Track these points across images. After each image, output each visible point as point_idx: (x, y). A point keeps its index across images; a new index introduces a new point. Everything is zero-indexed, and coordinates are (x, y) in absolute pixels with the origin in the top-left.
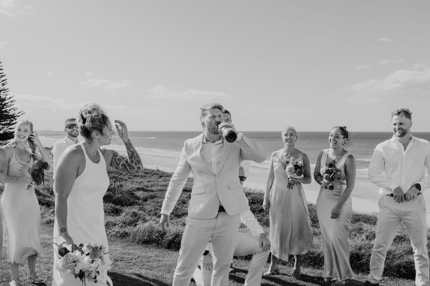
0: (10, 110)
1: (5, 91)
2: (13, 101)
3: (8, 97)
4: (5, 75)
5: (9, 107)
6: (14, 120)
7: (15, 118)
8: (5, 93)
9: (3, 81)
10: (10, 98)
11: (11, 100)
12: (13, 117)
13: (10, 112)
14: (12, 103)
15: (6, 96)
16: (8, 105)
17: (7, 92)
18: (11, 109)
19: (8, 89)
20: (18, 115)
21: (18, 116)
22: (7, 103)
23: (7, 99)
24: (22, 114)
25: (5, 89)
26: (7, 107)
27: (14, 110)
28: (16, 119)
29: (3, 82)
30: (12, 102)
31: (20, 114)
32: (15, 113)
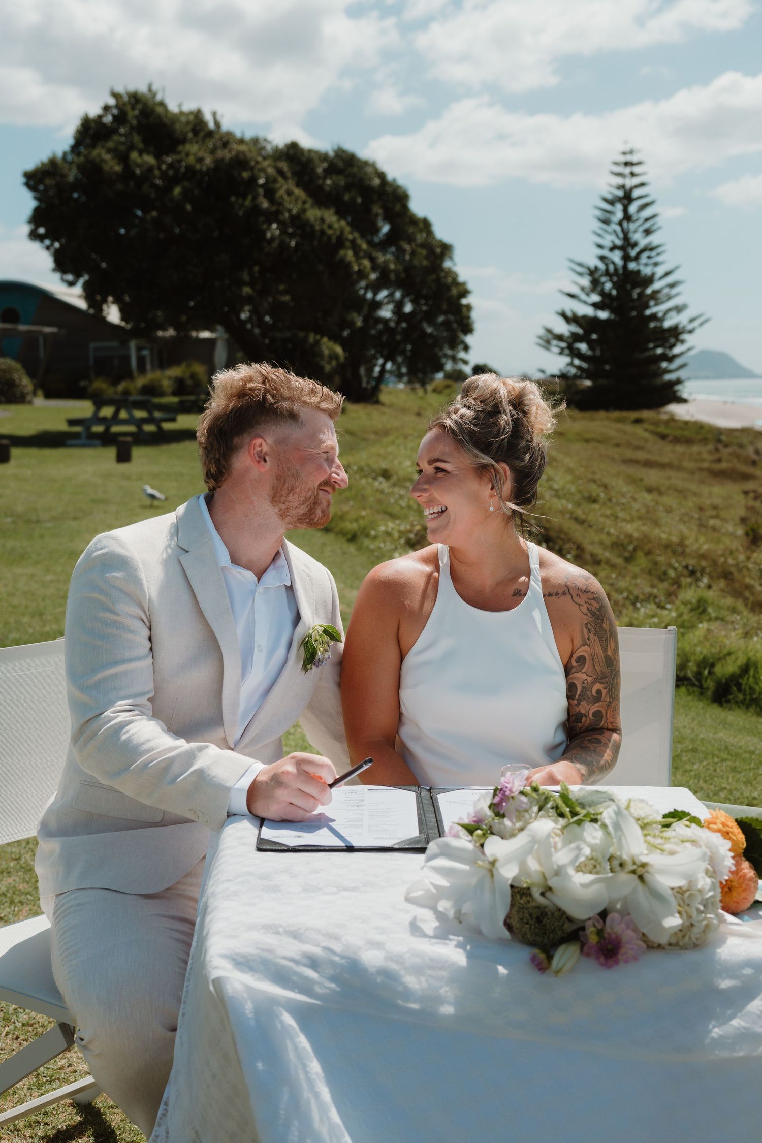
0: (665, 314)
1: (653, 253)
2: (675, 282)
3: (660, 271)
5: (663, 302)
6: (679, 344)
7: (682, 336)
8: (649, 257)
9: (647, 220)
10: (667, 274)
11: (670, 279)
12: (675, 333)
13: (666, 320)
14: (674, 291)
15: (656, 269)
16: (660, 295)
17: (658, 254)
18: (669, 310)
19: (661, 245)
20: (690, 327)
21: (691, 332)
22: (659, 291)
23: (657, 276)
24: (701, 324)
25: (655, 243)
26: (656, 304)
27: (679, 314)
28: (683, 342)
29: (647, 225)
30: (672, 286)
31: (696, 324)
32: (680, 322)
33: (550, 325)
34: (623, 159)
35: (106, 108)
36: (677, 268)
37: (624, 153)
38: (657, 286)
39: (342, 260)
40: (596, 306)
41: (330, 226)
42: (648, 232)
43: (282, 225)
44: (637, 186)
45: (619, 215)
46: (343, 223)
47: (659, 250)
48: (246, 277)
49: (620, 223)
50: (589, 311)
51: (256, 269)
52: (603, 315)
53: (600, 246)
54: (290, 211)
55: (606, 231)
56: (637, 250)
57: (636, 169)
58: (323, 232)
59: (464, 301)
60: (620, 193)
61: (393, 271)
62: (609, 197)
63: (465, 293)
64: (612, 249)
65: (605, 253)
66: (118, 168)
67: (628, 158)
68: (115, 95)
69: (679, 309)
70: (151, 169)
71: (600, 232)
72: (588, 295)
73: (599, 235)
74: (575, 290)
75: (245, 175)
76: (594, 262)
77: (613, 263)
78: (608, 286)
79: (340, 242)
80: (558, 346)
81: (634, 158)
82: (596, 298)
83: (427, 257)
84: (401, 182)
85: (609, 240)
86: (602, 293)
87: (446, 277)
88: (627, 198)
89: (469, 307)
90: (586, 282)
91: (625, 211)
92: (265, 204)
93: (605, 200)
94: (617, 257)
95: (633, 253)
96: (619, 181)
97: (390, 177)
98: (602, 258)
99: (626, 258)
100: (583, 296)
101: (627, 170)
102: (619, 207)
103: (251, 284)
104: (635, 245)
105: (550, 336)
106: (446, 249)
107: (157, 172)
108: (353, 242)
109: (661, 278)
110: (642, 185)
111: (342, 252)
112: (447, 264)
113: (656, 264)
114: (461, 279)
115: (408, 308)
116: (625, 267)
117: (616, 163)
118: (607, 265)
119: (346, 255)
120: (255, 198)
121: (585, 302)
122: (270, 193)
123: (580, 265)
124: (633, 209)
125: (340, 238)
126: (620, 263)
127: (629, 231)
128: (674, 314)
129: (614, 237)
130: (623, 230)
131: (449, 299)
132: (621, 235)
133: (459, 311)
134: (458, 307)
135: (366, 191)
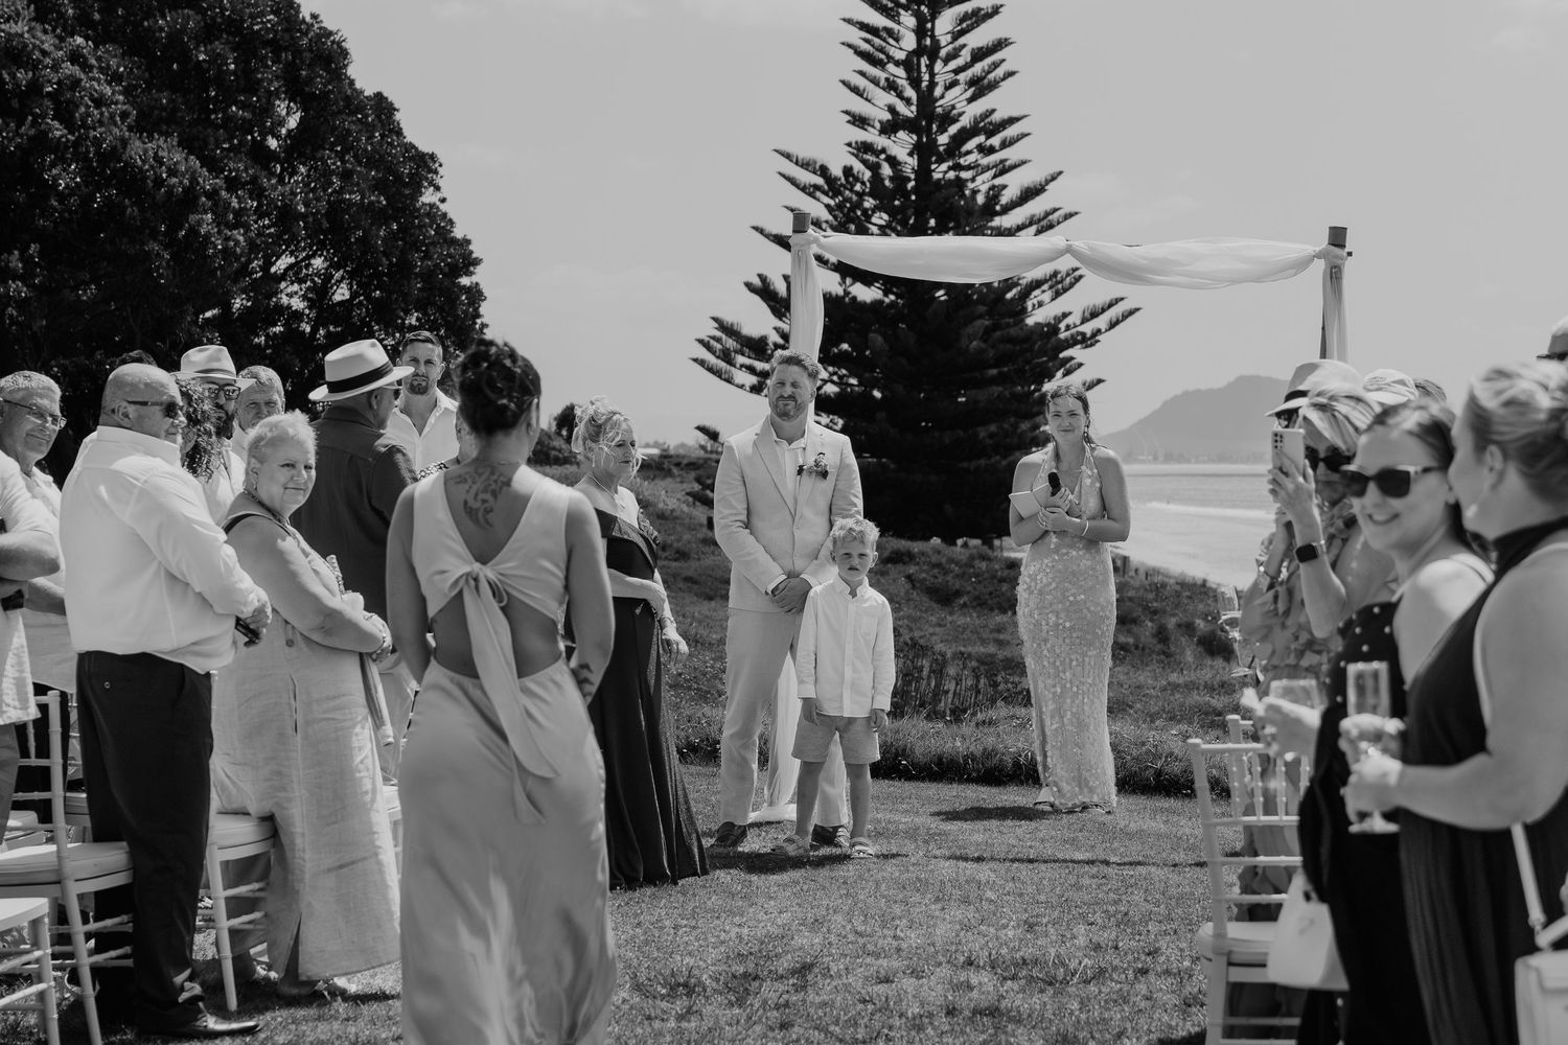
1: (995, 141)
2: (1047, 214)
3: (1014, 184)
4: (995, 10)
6: (1059, 374)
7: (1063, 355)
8: (991, 150)
9: (979, 55)
10: (1030, 194)
11: (1035, 207)
13: (1024, 311)
15: (998, 181)
17: (1005, 144)
18: (1037, 284)
19: (1012, 121)
20: (1088, 328)
21: (1088, 341)
23: (1004, 200)
24: (1113, 325)
25: (996, 117)
27: (1057, 294)
29: (978, 68)
30: (1044, 223)
31: (1101, 322)
32: (1065, 315)
36: (1053, 178)
39: (193, 231)
40: (844, 268)
41: (172, 172)
42: (980, 87)
45: (909, 42)
46: (194, 162)
47: (1011, 132)
48: (15, 262)
49: (908, 64)
50: (832, 283)
51: (33, 248)
52: (866, 294)
53: (860, 121)
54: (97, 142)
55: (875, 81)
56: (953, 129)
58: (159, 182)
59: (465, 281)
61: (304, 216)
63: (469, 263)
64: (888, 129)
65: (872, 136)
69: (1058, 284)
71: (861, 82)
73: (856, 90)
77: (893, 161)
78: (879, 219)
79: (189, 200)
80: (751, 370)
83: (379, 186)
84: (329, 23)
85: (879, 106)
87: (421, 226)
89: (476, 295)
91: (921, 32)
94: (901, 146)
95: (943, 139)
97: (305, 13)
98: (862, 149)
99: (925, 151)
102: (905, 21)
103: (25, 278)
104: (948, 119)
105: (731, 343)
106: (424, 165)
109: (1006, 209)
111: (193, 218)
112: (428, 197)
113: (1003, 169)
114: (458, 233)
115: (341, 294)
116: (923, 172)
118: (874, 168)
119: (199, 223)
123: (805, 165)
124: (941, 26)
125: (189, 191)
126: (910, 163)
127: (932, 84)
128: (1046, 297)
129: (891, 99)
130: (915, 82)
131: (428, 276)
132: (910, 93)
133: (453, 300)
134: (451, 293)
135: (248, 45)
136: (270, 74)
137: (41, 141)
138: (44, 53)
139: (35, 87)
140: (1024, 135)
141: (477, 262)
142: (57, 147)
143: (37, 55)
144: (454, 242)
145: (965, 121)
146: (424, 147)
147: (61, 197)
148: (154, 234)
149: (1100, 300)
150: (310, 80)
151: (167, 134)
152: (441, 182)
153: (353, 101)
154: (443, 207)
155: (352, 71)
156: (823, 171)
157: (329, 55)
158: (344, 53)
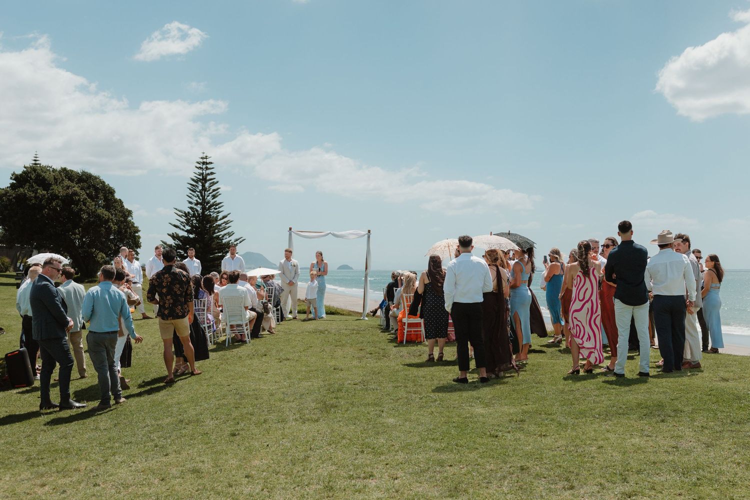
0: (223, 236)
1: (217, 207)
2: (228, 221)
3: (221, 215)
4: (217, 182)
5: (222, 231)
8: (216, 209)
9: (214, 190)
10: (224, 217)
11: (225, 220)
13: (223, 239)
14: (228, 225)
15: (218, 215)
16: (221, 227)
17: (219, 208)
18: (225, 234)
19: (221, 203)
20: (235, 243)
22: (220, 225)
23: (219, 218)
24: (240, 242)
25: (217, 202)
26: (219, 232)
27: (230, 236)
29: (214, 193)
30: (226, 223)
31: (238, 242)
32: (230, 240)
33: (164, 241)
34: (202, 160)
35: (24, 172)
36: (229, 214)
37: (202, 158)
38: (219, 223)
39: (109, 226)
40: (187, 231)
42: (214, 197)
43: (89, 214)
44: (208, 174)
45: (200, 188)
47: (220, 205)
49: (200, 192)
50: (185, 234)
52: (191, 236)
53: (190, 203)
54: (91, 210)
55: (193, 195)
56: (209, 205)
57: (209, 166)
58: (103, 217)
59: (137, 234)
60: (201, 177)
62: (195, 178)
63: (138, 231)
64: (197, 204)
65: (193, 206)
66: (33, 195)
67: (205, 160)
68: (25, 167)
69: (230, 234)
70: (44, 195)
71: (191, 195)
72: (184, 226)
73: (190, 197)
74: (178, 224)
75: (77, 198)
76: (187, 210)
77: (197, 211)
78: (195, 222)
79: (107, 221)
81: (208, 161)
82: (188, 228)
83: (122, 216)
84: (111, 186)
85: (194, 200)
86: (192, 226)
87: (129, 224)
88: (204, 180)
89: (139, 237)
90: (183, 220)
91: (203, 186)
92: (84, 208)
93: (193, 180)
94: (199, 208)
95: (207, 206)
96: (201, 171)
97: (106, 184)
98: (191, 208)
99: (204, 209)
100: (182, 227)
101: (204, 166)
102: (200, 184)
104: (208, 202)
105: (165, 246)
106: (130, 213)
107: (46, 197)
108: (112, 219)
109: (220, 220)
110: (212, 173)
111: (109, 224)
112: (130, 218)
113: (219, 212)
114: (135, 225)
116: (203, 213)
117: (198, 163)
118: (194, 212)
120: (81, 205)
121: (183, 230)
122: (85, 204)
123: (180, 211)
124: (207, 185)
125: (108, 219)
126: (200, 211)
127: (205, 196)
128: (227, 237)
129: (197, 199)
130: (202, 195)
131: (130, 233)
132: (201, 198)
133: (135, 239)
134: (135, 237)
135: (96, 189)
136: (101, 195)
137: (81, 210)
138: (81, 193)
139: (79, 200)
140: (222, 206)
141: (139, 231)
142: (84, 210)
143: (79, 194)
144: (134, 227)
145: (211, 203)
146: (129, 209)
147: (84, 220)
148: (102, 227)
149: (238, 238)
150: (108, 196)
151: (104, 208)
152: (133, 216)
153: (116, 201)
154: (132, 221)
155: (115, 195)
156: (185, 213)
157: (111, 192)
158: (114, 191)
